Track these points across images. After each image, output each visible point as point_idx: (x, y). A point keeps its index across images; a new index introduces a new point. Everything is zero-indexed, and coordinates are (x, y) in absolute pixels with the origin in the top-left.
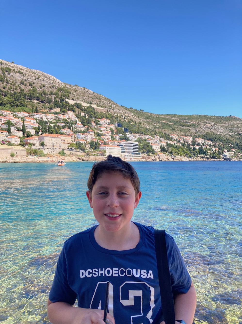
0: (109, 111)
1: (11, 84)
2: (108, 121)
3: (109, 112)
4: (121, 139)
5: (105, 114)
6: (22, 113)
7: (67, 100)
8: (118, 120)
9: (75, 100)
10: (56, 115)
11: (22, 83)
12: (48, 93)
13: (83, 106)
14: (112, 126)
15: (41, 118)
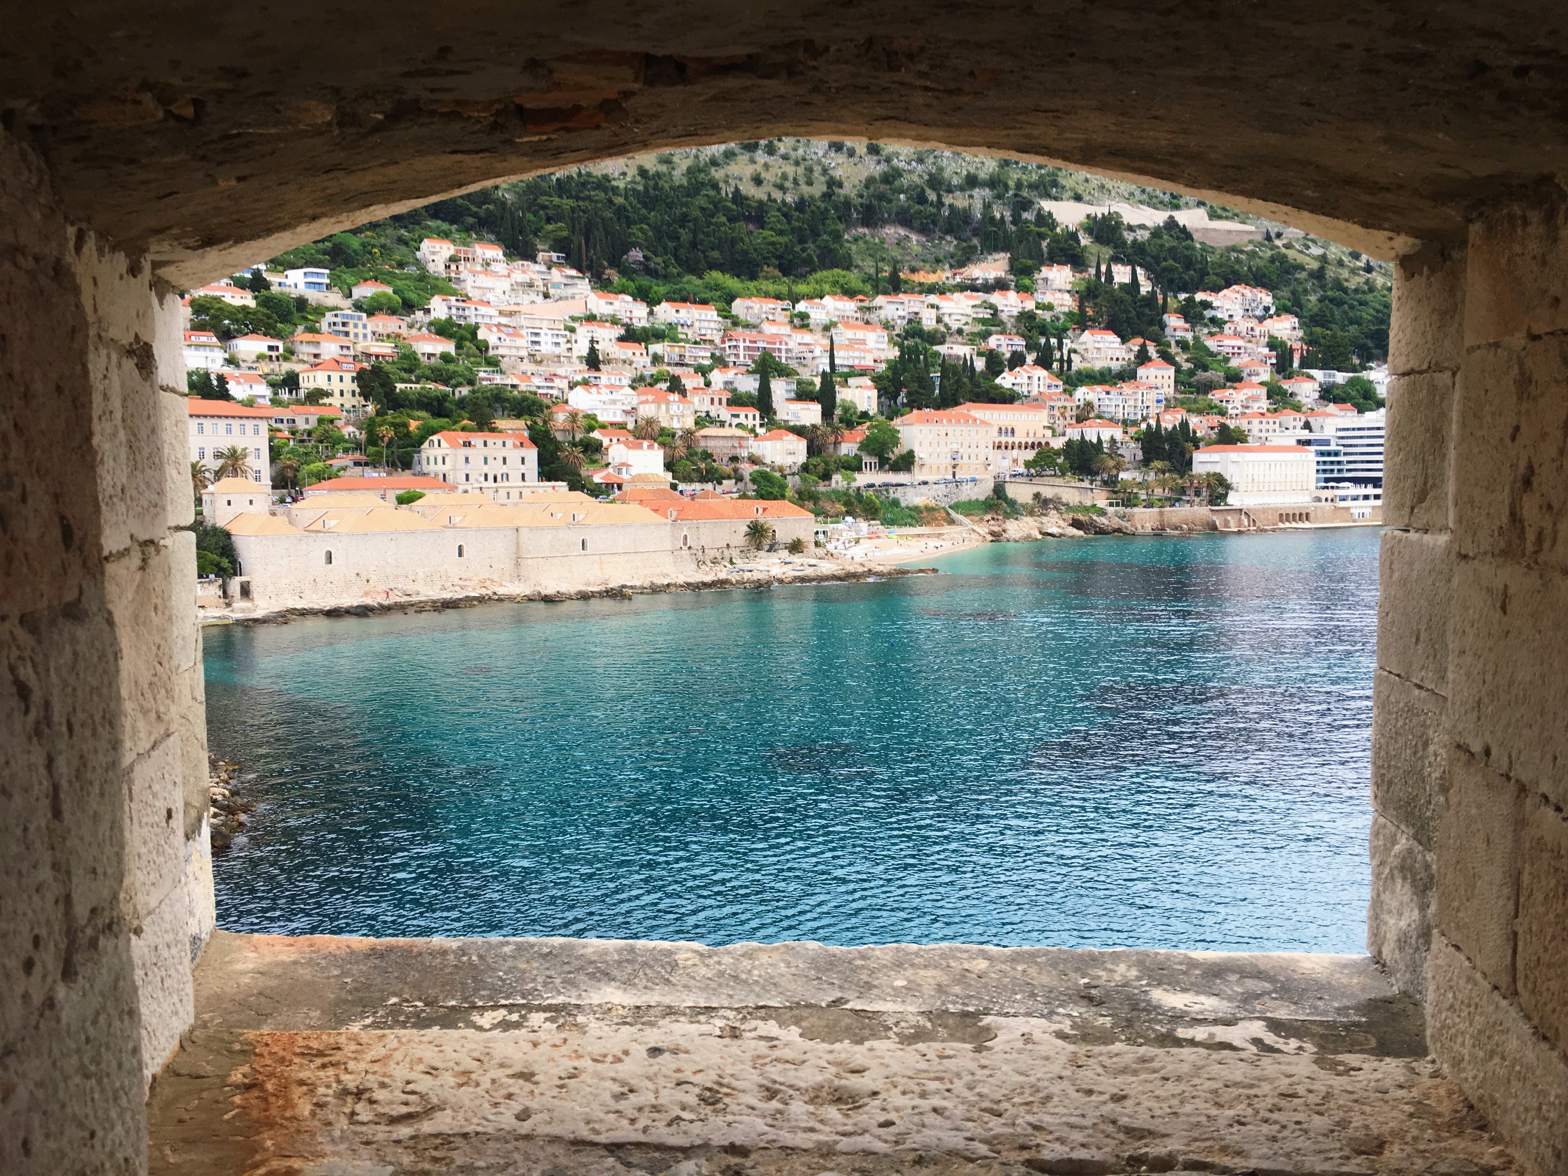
0: (1279, 235)
3: (1278, 243)
5: (1253, 255)
6: (827, 299)
7: (1047, 205)
8: (1323, 287)
9: (1087, 198)
10: (983, 297)
13: (1131, 228)
14: (1285, 326)
15: (913, 318)
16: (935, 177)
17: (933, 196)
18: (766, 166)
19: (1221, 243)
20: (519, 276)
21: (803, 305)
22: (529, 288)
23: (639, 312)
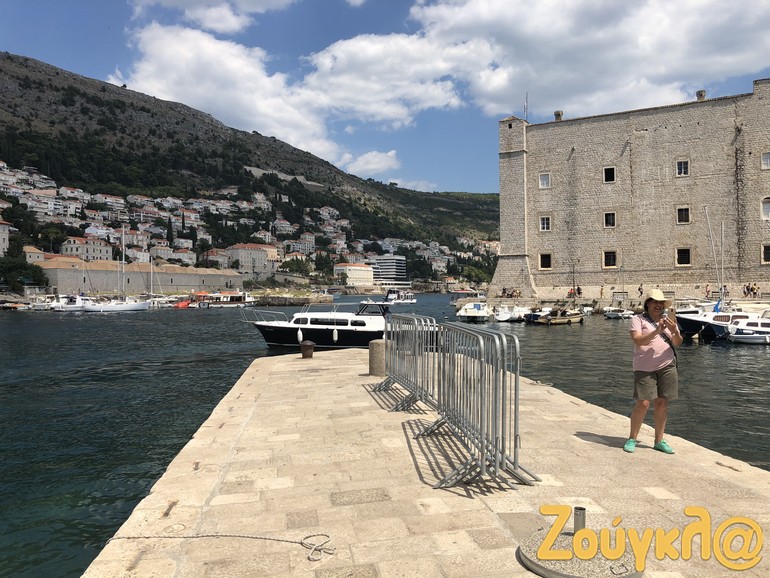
0: (333, 189)
1: (130, 135)
2: (335, 212)
3: (334, 192)
4: (367, 249)
5: (326, 196)
7: (247, 168)
8: (353, 210)
9: (261, 167)
10: (233, 203)
12: (208, 154)
13: (282, 181)
14: (345, 223)
15: (206, 209)
16: (199, 151)
17: (200, 159)
20: (19, 177)
21: (159, 200)
22: (26, 182)
23: (87, 197)
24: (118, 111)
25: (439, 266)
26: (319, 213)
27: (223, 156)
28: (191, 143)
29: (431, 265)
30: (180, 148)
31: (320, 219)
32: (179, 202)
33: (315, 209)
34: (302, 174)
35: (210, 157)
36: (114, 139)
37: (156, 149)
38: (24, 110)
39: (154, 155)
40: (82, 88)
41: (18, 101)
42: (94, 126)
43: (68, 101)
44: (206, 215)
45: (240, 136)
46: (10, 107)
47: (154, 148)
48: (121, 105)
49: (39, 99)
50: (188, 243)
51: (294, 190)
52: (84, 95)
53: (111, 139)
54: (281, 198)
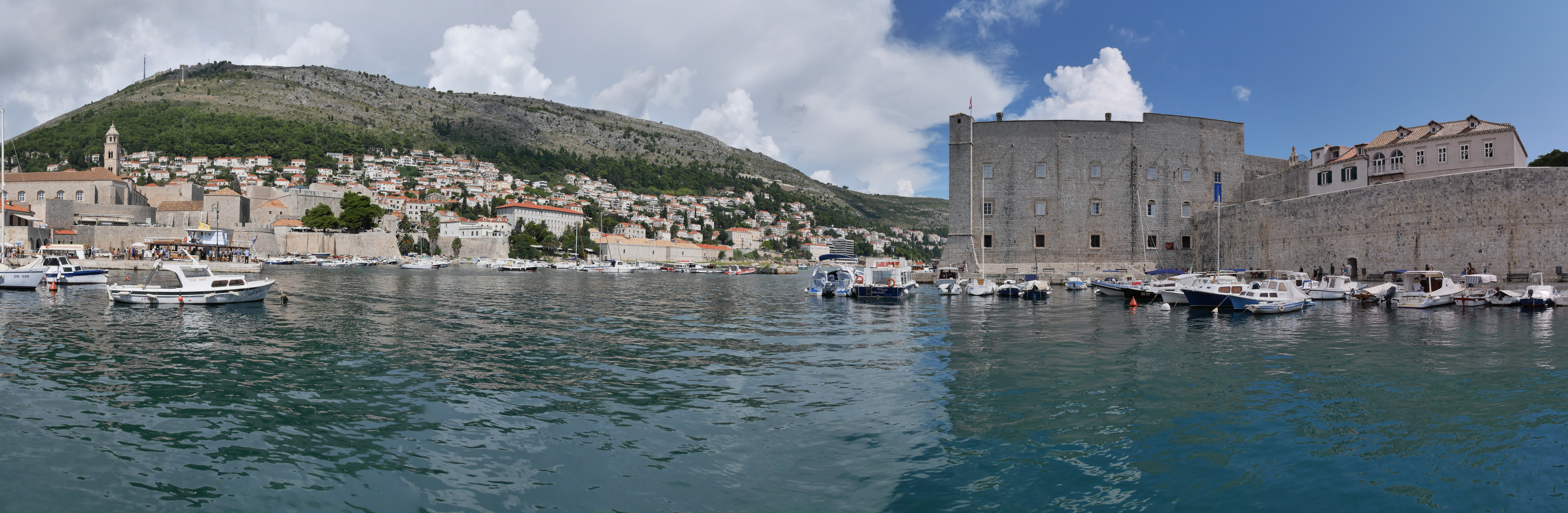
0: (801, 189)
1: (663, 155)
2: (803, 206)
3: (801, 191)
4: (825, 233)
6: (687, 196)
7: (740, 174)
8: (815, 205)
10: (730, 199)
11: (678, 152)
12: (715, 165)
13: (764, 183)
14: (811, 214)
15: (712, 203)
16: (708, 164)
17: (708, 169)
18: (659, 157)
19: (788, 190)
20: (596, 185)
21: (679, 198)
22: (599, 188)
23: (635, 197)
24: (656, 139)
25: (878, 247)
26: (790, 206)
27: (725, 167)
28: (703, 158)
29: (872, 247)
30: (696, 162)
31: (792, 211)
32: (693, 199)
33: (788, 204)
34: (780, 179)
35: (716, 167)
36: (653, 158)
37: (680, 163)
38: (601, 145)
39: (679, 167)
40: (636, 127)
41: (599, 138)
42: (642, 150)
43: (627, 135)
44: (712, 208)
45: (737, 152)
46: (594, 143)
47: (678, 162)
48: (658, 135)
49: (610, 136)
50: (698, 227)
51: (775, 191)
52: (637, 131)
53: (651, 158)
54: (764, 196)
